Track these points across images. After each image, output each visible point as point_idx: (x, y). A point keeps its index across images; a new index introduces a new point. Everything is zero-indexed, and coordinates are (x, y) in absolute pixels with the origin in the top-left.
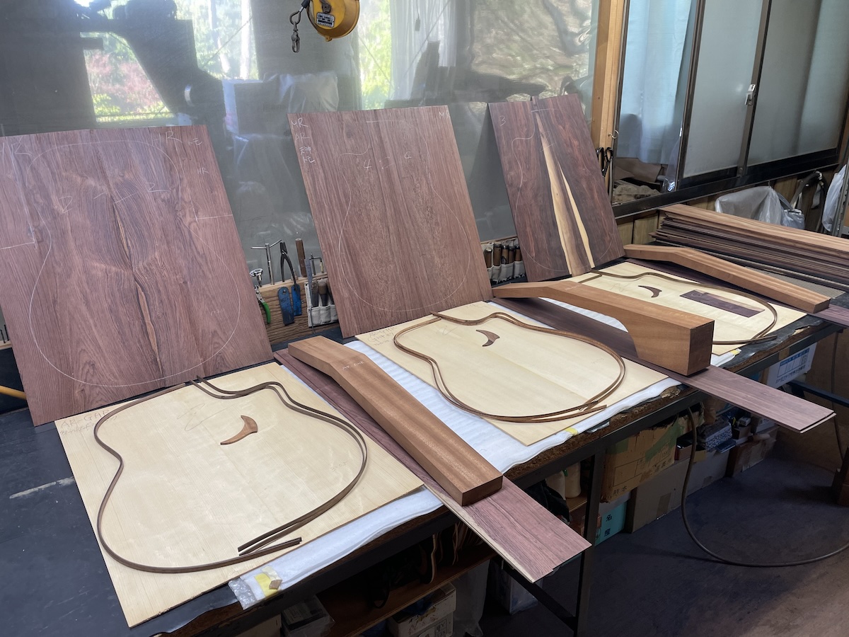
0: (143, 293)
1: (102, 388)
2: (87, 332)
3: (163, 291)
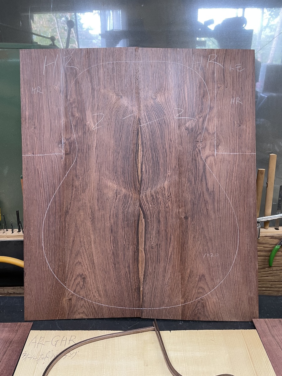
0: (143, 220)
1: (87, 302)
2: (87, 247)
3: (162, 222)
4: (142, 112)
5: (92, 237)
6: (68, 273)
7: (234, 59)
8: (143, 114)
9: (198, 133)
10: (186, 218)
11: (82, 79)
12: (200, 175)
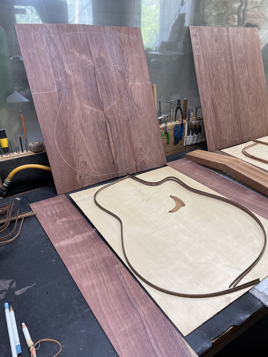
0: (109, 125)
1: (89, 176)
2: (83, 145)
3: (118, 124)
4: (95, 63)
5: (84, 139)
6: (76, 162)
7: (132, 32)
9: (125, 73)
10: (128, 120)
11: (57, 43)
12: (130, 96)
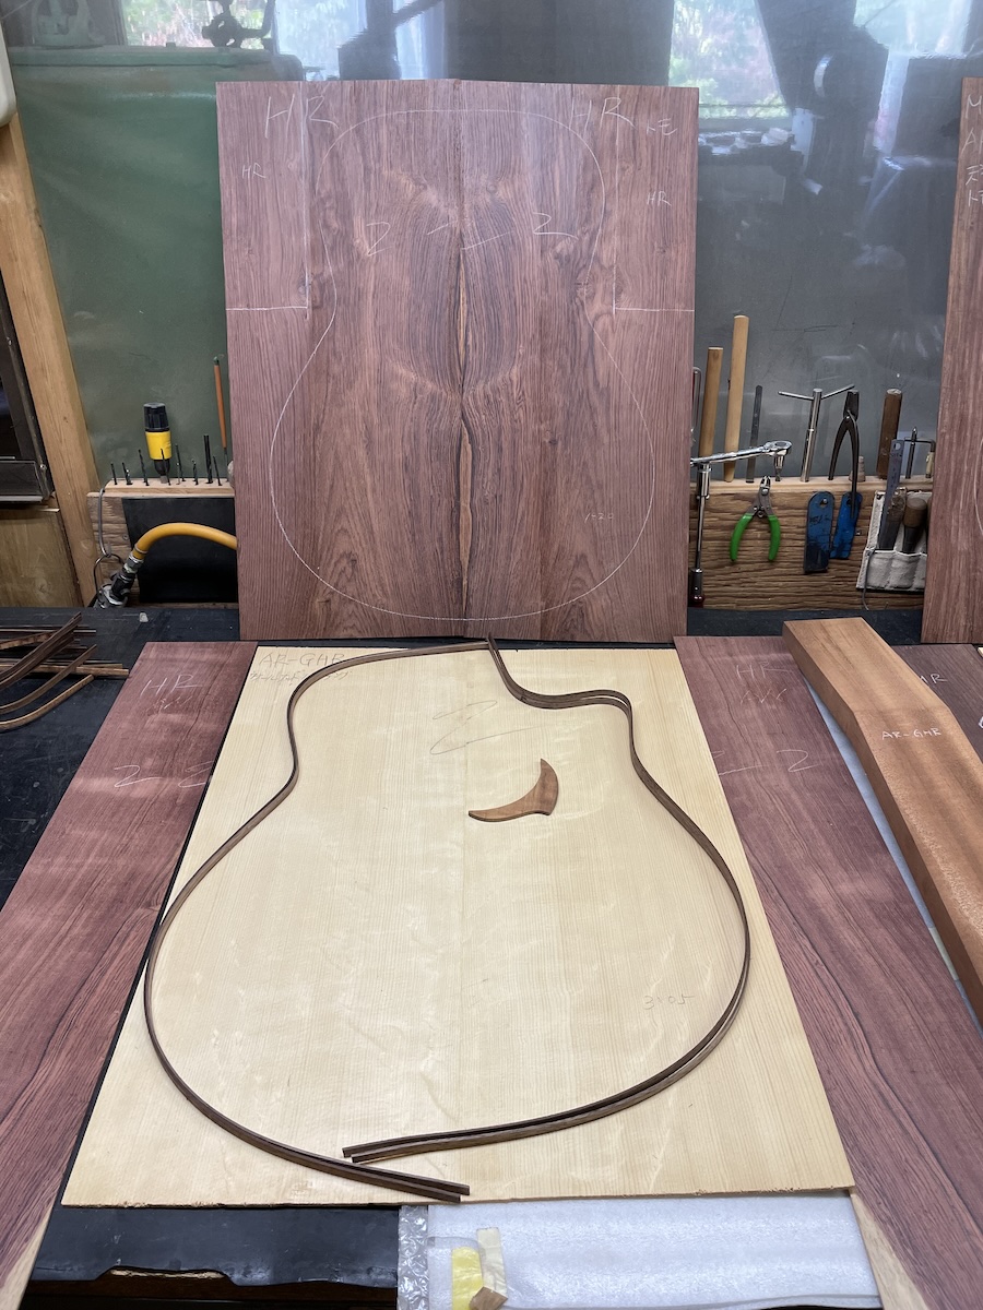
0: (469, 448)
1: (359, 606)
2: (358, 499)
3: (506, 452)
4: (467, 220)
5: (369, 479)
6: (323, 548)
7: (657, 108)
8: (469, 224)
9: (581, 265)
10: (553, 442)
11: (344, 147)
12: (583, 354)
